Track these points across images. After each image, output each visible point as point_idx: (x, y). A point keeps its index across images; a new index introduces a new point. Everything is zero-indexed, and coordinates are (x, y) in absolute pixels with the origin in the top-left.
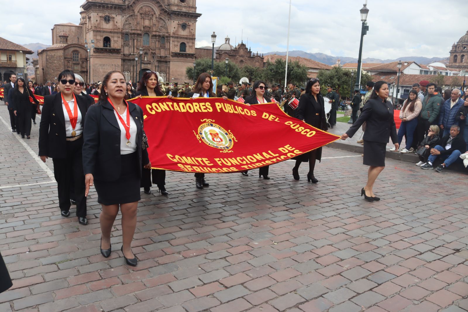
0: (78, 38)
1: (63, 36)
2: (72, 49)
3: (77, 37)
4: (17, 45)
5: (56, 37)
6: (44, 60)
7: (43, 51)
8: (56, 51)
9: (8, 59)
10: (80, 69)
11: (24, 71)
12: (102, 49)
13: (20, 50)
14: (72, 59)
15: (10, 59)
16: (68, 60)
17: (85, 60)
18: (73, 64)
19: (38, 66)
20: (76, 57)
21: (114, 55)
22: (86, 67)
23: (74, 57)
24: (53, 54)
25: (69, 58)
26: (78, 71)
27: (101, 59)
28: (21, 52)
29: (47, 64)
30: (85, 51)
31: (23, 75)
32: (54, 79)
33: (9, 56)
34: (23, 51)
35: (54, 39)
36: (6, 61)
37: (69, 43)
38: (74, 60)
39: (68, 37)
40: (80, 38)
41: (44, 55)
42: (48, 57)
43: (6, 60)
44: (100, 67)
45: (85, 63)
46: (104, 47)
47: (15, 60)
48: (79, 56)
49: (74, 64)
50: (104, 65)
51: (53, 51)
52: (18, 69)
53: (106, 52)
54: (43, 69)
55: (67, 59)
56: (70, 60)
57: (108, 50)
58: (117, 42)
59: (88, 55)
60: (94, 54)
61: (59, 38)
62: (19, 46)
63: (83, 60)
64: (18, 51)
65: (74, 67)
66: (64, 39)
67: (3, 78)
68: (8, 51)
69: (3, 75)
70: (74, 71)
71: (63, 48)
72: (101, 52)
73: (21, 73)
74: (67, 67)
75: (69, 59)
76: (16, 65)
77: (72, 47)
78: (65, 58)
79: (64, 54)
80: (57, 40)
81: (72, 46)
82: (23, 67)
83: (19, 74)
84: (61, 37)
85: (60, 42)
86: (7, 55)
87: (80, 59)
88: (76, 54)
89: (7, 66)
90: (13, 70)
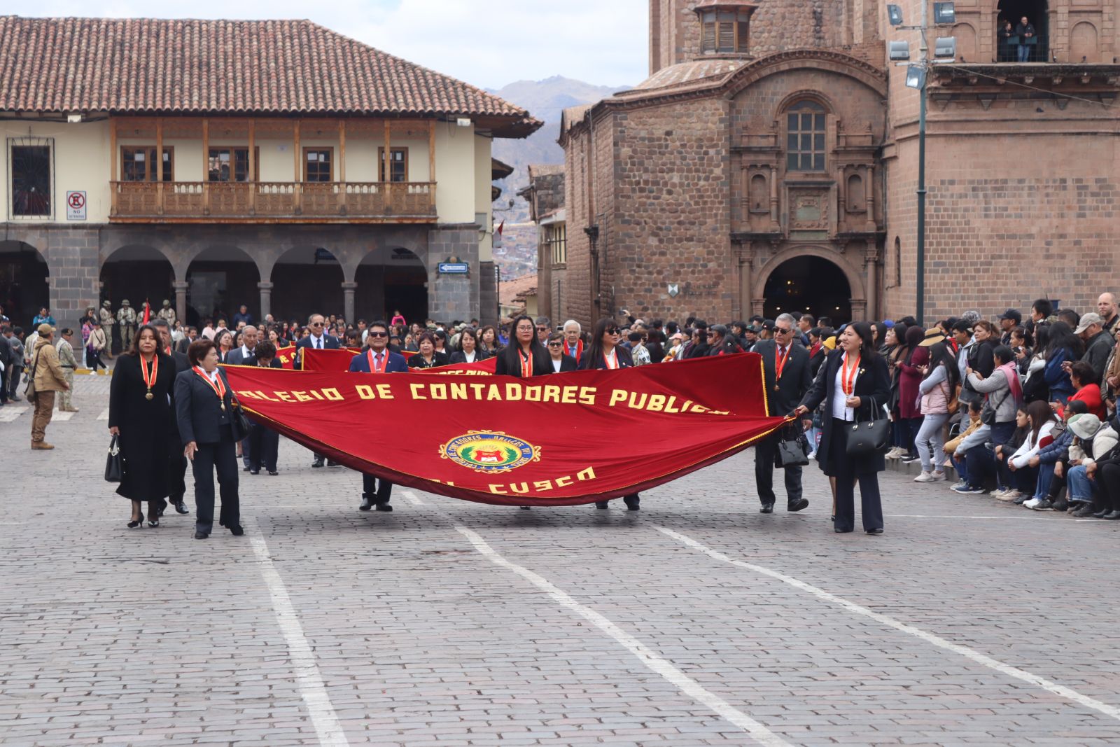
0: (818, 17)
1: (718, 10)
2: (783, 89)
3: (807, 9)
4: (444, 79)
5: (680, 17)
6: (605, 168)
7: (600, 111)
8: (678, 108)
9: (388, 177)
10: (835, 219)
11: (475, 249)
12: (985, 77)
13: (458, 114)
14: (779, 154)
15: (400, 169)
16: (754, 166)
17: (868, 160)
18: (785, 192)
19: (560, 215)
20: (806, 138)
21: (1075, 109)
22: (878, 204)
23: (792, 140)
24: (659, 132)
25: (761, 151)
26: (823, 237)
27: (981, 144)
28: (466, 122)
29: (618, 193)
30: (868, 100)
31: (468, 275)
32: (663, 297)
33: (394, 151)
34: (474, 117)
35: (663, 36)
36: (373, 190)
37: (758, 51)
38: (793, 158)
39: (751, 10)
40: (826, 17)
41: (605, 136)
42: (626, 151)
43: (375, 179)
44: (969, 203)
45: (867, 176)
46: (1002, 56)
47: (426, 180)
48: (831, 132)
49: (795, 188)
50: (1000, 187)
51: (662, 109)
52: (443, 239)
53: (1017, 98)
54: (592, 232)
55: (748, 159)
56: (766, 166)
57: (1029, 80)
58: (1094, 19)
59: (886, 121)
60: (931, 115)
61: (693, 25)
62: (453, 83)
63: (856, 159)
64: (445, 118)
65: (792, 212)
66: (730, 26)
67: (349, 298)
68: (387, 124)
69: (349, 281)
70: (795, 237)
71: (725, 86)
72: (977, 99)
73: (459, 262)
74: (750, 214)
75: (763, 158)
76: (433, 210)
77: (783, 72)
78: (736, 152)
79: (730, 122)
80: (680, 39)
81: (784, 67)
82: (470, 219)
83: (446, 268)
84: (710, 18)
85: (704, 48)
86: (381, 150)
87: (836, 152)
88: (806, 118)
89: (380, 218)
90: (412, 246)
